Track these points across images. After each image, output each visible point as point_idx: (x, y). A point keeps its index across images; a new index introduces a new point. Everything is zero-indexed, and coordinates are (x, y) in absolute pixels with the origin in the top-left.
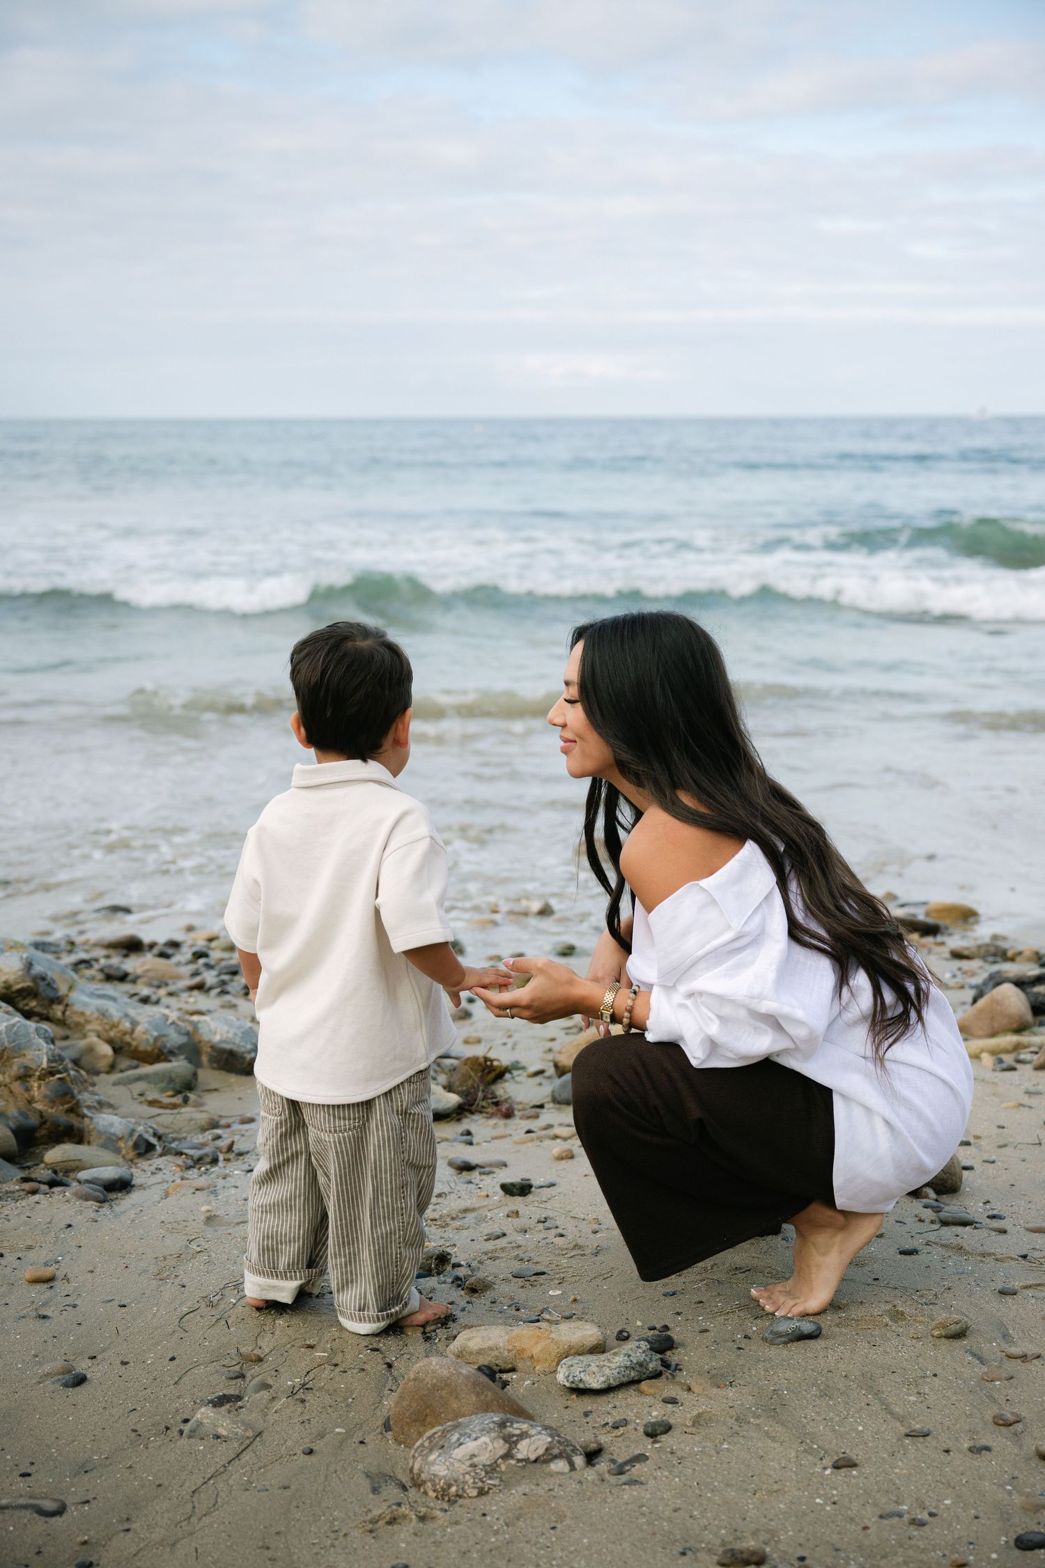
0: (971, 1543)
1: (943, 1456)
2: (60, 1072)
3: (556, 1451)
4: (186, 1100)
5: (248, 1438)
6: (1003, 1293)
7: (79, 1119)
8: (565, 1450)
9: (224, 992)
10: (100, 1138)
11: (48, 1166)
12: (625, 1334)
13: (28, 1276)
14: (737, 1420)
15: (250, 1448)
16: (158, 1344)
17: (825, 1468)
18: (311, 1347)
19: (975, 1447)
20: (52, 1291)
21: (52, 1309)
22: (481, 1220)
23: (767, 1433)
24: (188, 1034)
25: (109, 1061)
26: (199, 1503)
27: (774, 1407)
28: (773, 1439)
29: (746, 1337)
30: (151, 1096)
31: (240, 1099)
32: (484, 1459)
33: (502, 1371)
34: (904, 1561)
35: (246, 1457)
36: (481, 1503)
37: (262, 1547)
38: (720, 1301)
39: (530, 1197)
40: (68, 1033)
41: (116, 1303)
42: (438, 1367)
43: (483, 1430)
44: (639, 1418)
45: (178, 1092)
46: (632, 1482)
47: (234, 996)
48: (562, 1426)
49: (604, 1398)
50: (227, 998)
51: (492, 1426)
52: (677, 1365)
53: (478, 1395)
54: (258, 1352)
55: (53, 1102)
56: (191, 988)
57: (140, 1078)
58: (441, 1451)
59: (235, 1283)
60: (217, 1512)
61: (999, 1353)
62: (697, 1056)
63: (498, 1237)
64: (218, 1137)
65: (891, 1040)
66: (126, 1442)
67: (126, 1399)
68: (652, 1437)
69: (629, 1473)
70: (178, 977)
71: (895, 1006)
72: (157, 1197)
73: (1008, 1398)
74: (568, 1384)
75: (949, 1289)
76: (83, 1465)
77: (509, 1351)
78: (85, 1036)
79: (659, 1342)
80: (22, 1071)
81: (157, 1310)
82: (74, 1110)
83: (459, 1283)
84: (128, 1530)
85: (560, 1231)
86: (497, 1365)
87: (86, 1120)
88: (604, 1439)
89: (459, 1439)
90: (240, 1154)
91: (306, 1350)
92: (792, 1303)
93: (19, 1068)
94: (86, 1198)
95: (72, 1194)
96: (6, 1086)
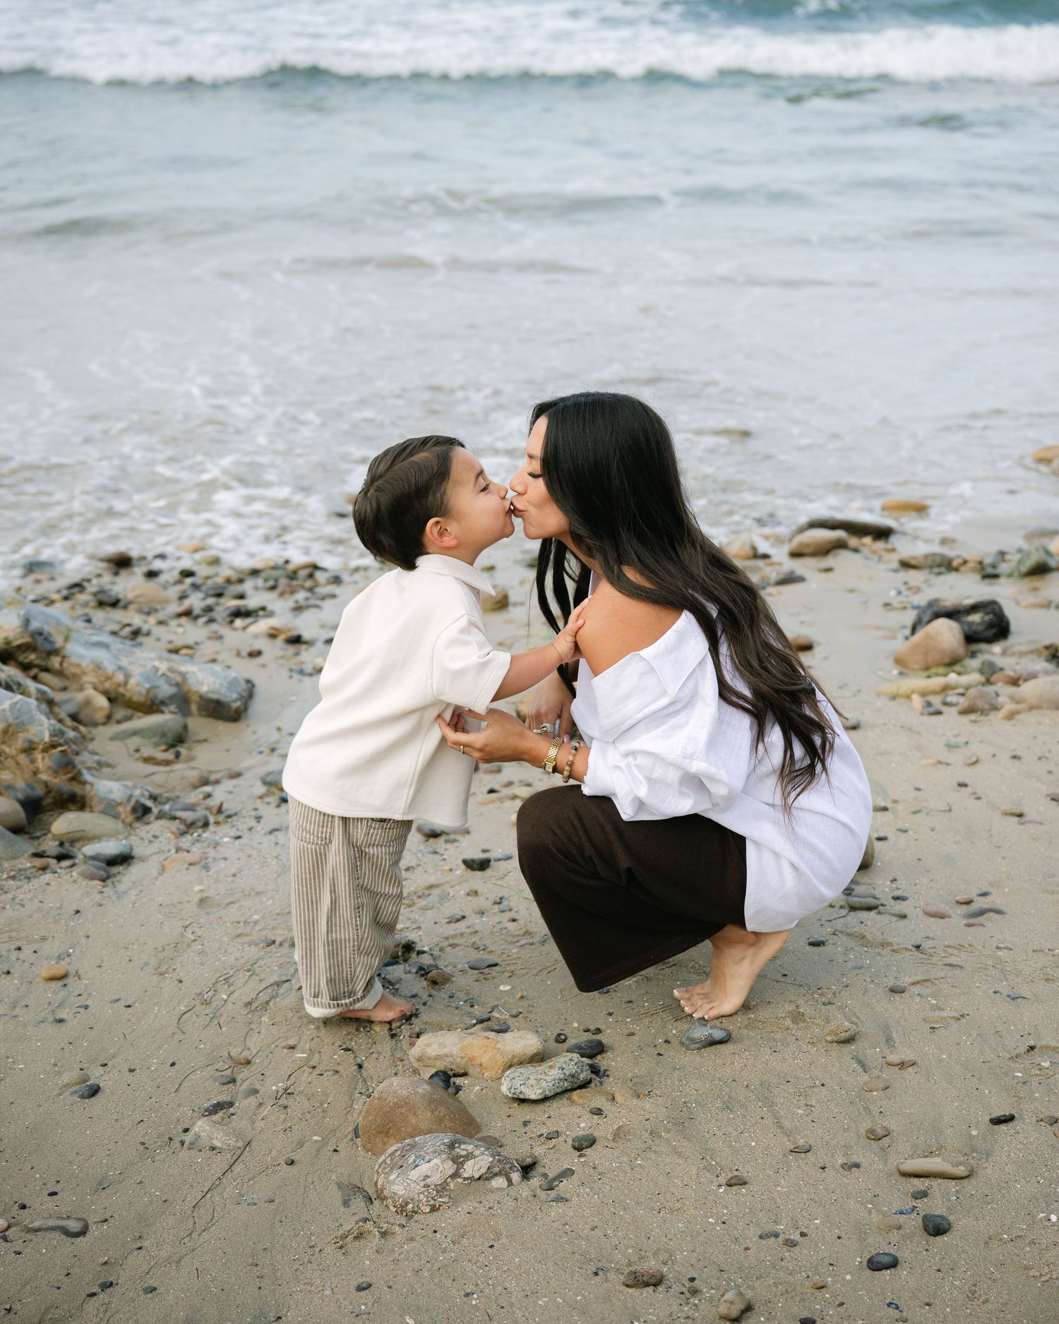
0: (831, 1265)
1: (819, 1173)
2: (61, 745)
3: (496, 1170)
4: (178, 755)
5: (239, 1148)
6: (893, 990)
7: (81, 786)
8: (504, 1168)
9: (211, 621)
10: (101, 803)
11: (55, 838)
12: (563, 1037)
13: (45, 974)
14: (651, 1134)
15: (241, 1159)
16: (160, 1047)
17: (720, 1186)
18: (292, 1048)
19: (846, 1164)
20: (66, 989)
21: (67, 1010)
22: (444, 898)
23: (674, 1147)
24: (177, 685)
25: (105, 712)
26: (199, 1218)
27: (683, 1121)
28: (679, 1155)
29: (667, 1041)
30: (148, 751)
31: (227, 750)
32: (436, 1179)
33: (455, 1075)
34: (774, 1283)
35: (238, 1168)
36: (432, 1219)
37: (252, 1264)
38: (647, 1001)
39: (489, 872)
40: (67, 683)
41: (122, 1003)
42: (398, 1088)
43: (435, 1152)
44: (568, 1130)
45: (171, 746)
46: (559, 1199)
47: (220, 624)
48: (504, 1136)
49: (541, 1107)
50: (214, 627)
51: (443, 1147)
52: (605, 1071)
53: (433, 1111)
54: (246, 1054)
55: (56, 773)
56: (180, 615)
57: (135, 733)
58: (399, 1171)
59: (226, 976)
60: (214, 1228)
61: (881, 1059)
62: (627, 813)
63: (458, 920)
64: (208, 796)
65: (798, 790)
66: (136, 1156)
67: (134, 1110)
68: (579, 1151)
69: (557, 1188)
70: (167, 601)
71: (803, 759)
72: (154, 872)
73: (881, 1110)
74: (510, 1095)
75: (847, 986)
76: (100, 1184)
77: (462, 1058)
78: (81, 689)
79: (591, 1047)
80: (26, 745)
81: (159, 1010)
82: (76, 778)
83: (423, 972)
84: (140, 1248)
85: (512, 914)
86: (452, 1070)
87: (88, 787)
88: (539, 1151)
89: (414, 1161)
90: (229, 817)
91: (288, 1051)
92: (708, 1006)
93: (24, 742)
94: (92, 877)
95: (78, 873)
96: (13, 757)
